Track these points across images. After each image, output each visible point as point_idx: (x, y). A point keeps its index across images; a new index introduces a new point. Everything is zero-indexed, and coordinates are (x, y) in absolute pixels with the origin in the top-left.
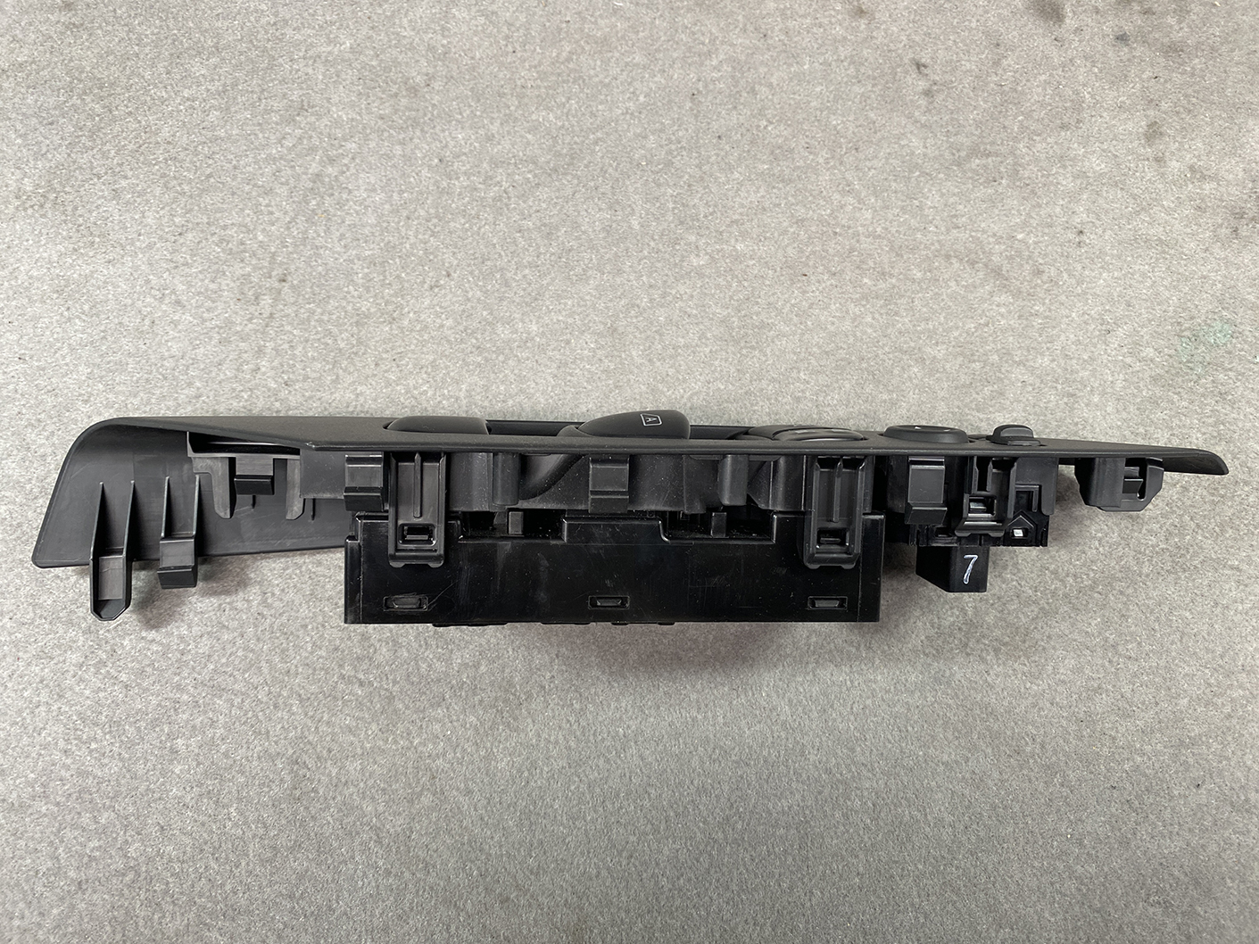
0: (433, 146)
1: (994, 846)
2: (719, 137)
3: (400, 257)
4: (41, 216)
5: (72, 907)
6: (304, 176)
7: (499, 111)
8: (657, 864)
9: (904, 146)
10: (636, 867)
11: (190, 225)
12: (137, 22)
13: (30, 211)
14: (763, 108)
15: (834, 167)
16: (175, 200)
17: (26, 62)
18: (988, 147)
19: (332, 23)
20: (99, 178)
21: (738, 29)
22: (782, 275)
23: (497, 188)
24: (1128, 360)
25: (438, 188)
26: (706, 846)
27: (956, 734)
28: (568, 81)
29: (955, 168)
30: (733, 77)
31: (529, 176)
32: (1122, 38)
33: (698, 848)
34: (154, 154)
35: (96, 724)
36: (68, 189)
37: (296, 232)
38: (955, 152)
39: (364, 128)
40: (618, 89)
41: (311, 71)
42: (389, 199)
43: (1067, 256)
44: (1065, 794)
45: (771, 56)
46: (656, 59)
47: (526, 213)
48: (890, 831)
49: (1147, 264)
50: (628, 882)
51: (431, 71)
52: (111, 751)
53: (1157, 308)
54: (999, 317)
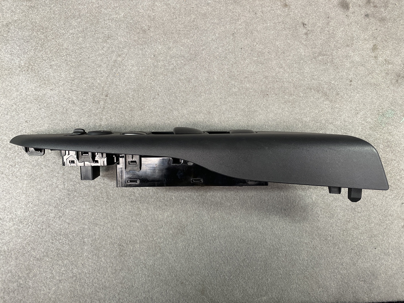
0: (152, 51)
1: (318, 266)
2: (241, 48)
3: (143, 88)
4: (28, 74)
5: (59, 287)
6: (111, 61)
7: (172, 39)
8: (225, 272)
9: (298, 52)
10: (219, 273)
11: (76, 77)
12: (53, 6)
13: (24, 72)
14: (255, 39)
15: (277, 59)
16: (70, 69)
17: (17, 20)
18: (324, 52)
19: (117, 7)
20: (45, 61)
21: (247, 11)
22: (260, 95)
23: (172, 66)
24: (363, 122)
25: (154, 65)
26: (238, 267)
27: (309, 235)
28: (194, 29)
29: (314, 59)
30: (246, 28)
31: (182, 61)
32: (367, 16)
33: (236, 268)
34: (62, 53)
35: (60, 235)
36: (36, 65)
37: (109, 80)
38: (314, 54)
39: (129, 44)
40: (209, 31)
41: (111, 24)
42: (138, 69)
43: (347, 89)
44: (338, 251)
45: (258, 21)
46: (221, 21)
47: (182, 74)
48: (290, 262)
49: (370, 91)
50: (216, 277)
51: (150, 25)
52: (66, 243)
53: (372, 106)
54: (325, 109)
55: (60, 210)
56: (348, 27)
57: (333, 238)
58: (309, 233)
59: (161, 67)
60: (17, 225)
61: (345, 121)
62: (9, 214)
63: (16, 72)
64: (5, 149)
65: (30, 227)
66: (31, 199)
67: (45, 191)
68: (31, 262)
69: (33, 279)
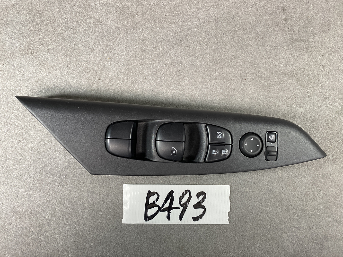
0: (139, 36)
1: (279, 230)
2: (223, 34)
3: (132, 72)
4: (28, 57)
6: (103, 45)
7: (158, 24)
8: (201, 233)
10: (195, 234)
11: (71, 61)
13: (24, 56)
14: (237, 24)
15: (256, 45)
16: (66, 53)
18: (301, 38)
20: (43, 45)
22: (239, 79)
23: (158, 50)
24: (331, 107)
25: (142, 50)
28: (179, 13)
29: (291, 45)
30: (228, 13)
31: (168, 46)
34: (58, 37)
35: (64, 200)
36: (35, 49)
37: (102, 64)
38: (291, 40)
39: (119, 29)
40: (194, 17)
41: (102, 9)
42: (128, 53)
43: (319, 75)
44: (297, 218)
45: (240, 6)
46: (205, 6)
47: (167, 59)
48: (255, 226)
49: (341, 77)
50: (193, 237)
51: (138, 9)
52: (69, 206)
53: (341, 91)
54: (297, 93)
55: (63, 180)
56: (327, 12)
57: (294, 208)
58: (273, 203)
59: (148, 52)
60: (28, 191)
61: (314, 105)
62: (20, 182)
63: (18, 56)
64: (13, 126)
65: (39, 193)
66: (38, 170)
67: (49, 163)
68: (42, 222)
69: (44, 234)
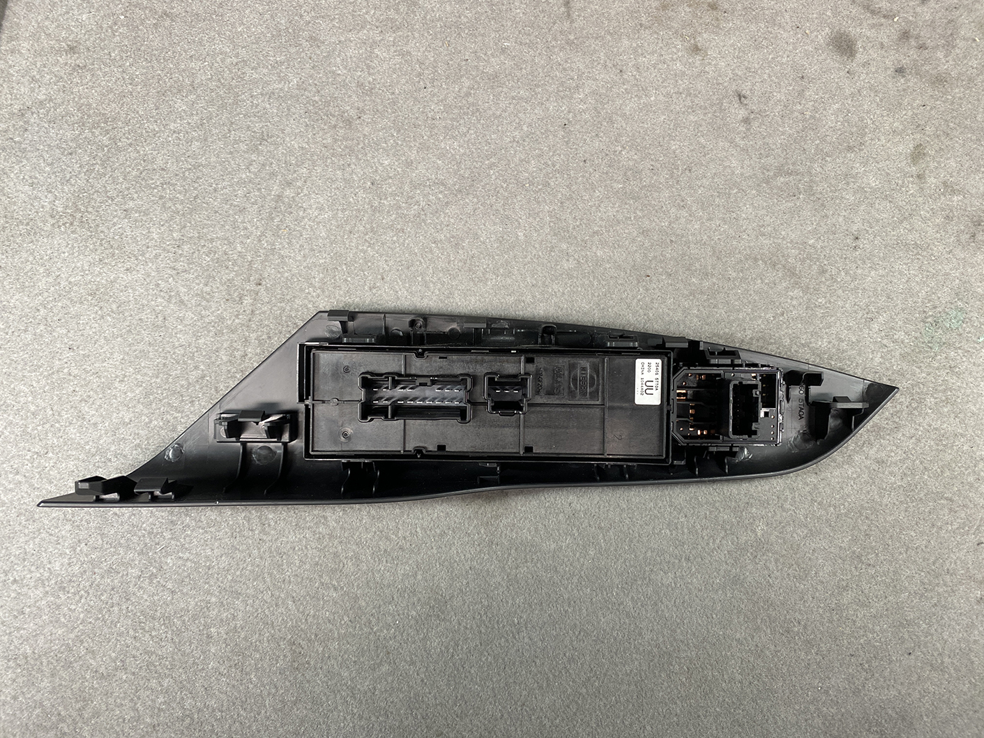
0: (366, 171)
1: (769, 695)
2: (585, 161)
3: (345, 264)
4: (72, 232)
6: (269, 197)
7: (415, 140)
8: (541, 709)
9: (726, 167)
10: (527, 711)
11: (185, 239)
12: (128, 64)
13: (63, 228)
14: (620, 135)
15: (672, 186)
16: (172, 218)
17: (45, 100)
18: (791, 167)
19: (282, 63)
20: (113, 200)
21: (600, 66)
22: (631, 276)
23: (416, 207)
24: (885, 342)
25: (372, 206)
26: (574, 697)
27: (746, 619)
28: (468, 113)
29: (764, 185)
30: (595, 109)
31: (441, 196)
32: (900, 71)
33: (569, 699)
34: (153, 179)
35: (154, 619)
36: (90, 209)
37: (266, 245)
38: (765, 171)
39: (312, 155)
40: (507, 120)
41: (268, 106)
42: (336, 215)
43: (845, 258)
44: (818, 660)
45: (626, 89)
46: (536, 94)
47: (439, 227)
48: (698, 686)
49: (905, 264)
50: (521, 721)
51: (361, 105)
52: (166, 637)
53: (909, 300)
54: (791, 308)
55: (153, 561)
56: (852, 100)
57: (805, 627)
58: (745, 616)
59: (388, 212)
60: (53, 595)
61: (841, 340)
62: (33, 568)
63: (45, 229)
64: (21, 414)
65: (82, 601)
66: (83, 534)
67: (116, 514)
68: (86, 684)
69: (93, 722)
